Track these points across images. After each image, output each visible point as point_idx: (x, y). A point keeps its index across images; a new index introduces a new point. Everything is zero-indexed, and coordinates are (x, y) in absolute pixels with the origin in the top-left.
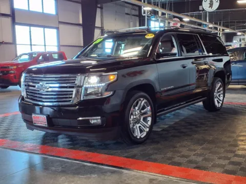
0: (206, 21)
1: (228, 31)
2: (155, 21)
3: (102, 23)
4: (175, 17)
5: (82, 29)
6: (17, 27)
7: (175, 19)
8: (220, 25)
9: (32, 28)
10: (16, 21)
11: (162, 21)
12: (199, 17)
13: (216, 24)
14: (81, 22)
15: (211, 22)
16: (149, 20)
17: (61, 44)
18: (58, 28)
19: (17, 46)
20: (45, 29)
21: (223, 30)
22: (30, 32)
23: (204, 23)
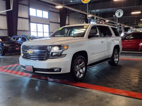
0: (116, 21)
1: (126, 26)
2: (93, 21)
3: (69, 22)
4: (102, 20)
5: (60, 25)
6: (31, 24)
7: (102, 21)
8: (122, 24)
9: (38, 24)
10: (31, 21)
11: (96, 22)
12: (113, 20)
13: (121, 23)
14: (59, 22)
15: (118, 22)
16: (90, 21)
17: (50, 32)
18: (49, 25)
19: (31, 32)
20: (44, 25)
21: (124, 26)
22: (37, 26)
23: (115, 22)
